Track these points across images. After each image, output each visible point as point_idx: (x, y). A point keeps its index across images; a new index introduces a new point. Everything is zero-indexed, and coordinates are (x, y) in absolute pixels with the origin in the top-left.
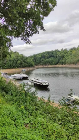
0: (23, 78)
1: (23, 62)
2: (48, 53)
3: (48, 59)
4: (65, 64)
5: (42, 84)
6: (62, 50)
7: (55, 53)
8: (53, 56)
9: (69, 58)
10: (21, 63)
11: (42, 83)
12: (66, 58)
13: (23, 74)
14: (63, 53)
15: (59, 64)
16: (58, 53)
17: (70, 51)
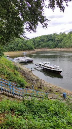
0: (28, 61)
1: (24, 45)
2: (47, 36)
3: (47, 43)
4: (63, 48)
5: (54, 70)
6: (60, 33)
7: (53, 36)
8: (52, 40)
9: (67, 42)
10: (22, 46)
11: (53, 68)
12: (64, 42)
13: (27, 57)
14: (62, 37)
15: (58, 48)
16: (56, 36)
17: (69, 35)
